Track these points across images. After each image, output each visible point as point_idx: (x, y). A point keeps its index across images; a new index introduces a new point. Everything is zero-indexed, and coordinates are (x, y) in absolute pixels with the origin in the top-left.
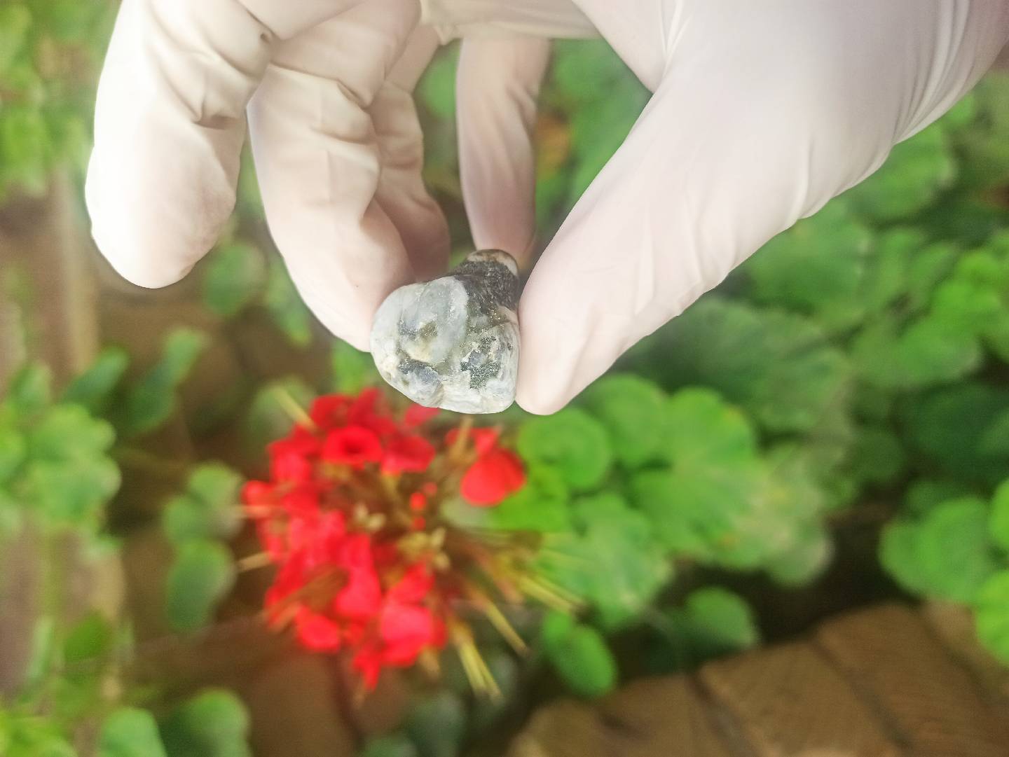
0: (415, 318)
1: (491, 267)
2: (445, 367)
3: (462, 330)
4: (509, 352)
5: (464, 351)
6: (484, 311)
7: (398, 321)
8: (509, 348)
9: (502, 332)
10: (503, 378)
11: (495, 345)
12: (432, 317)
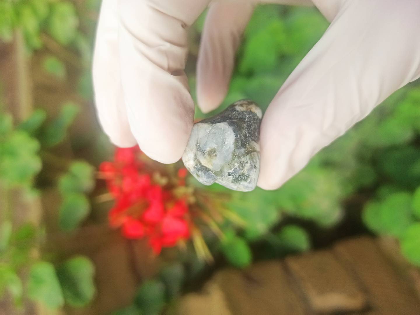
0: (206, 144)
1: (248, 115)
2: (220, 173)
3: (230, 156)
4: (254, 170)
5: (230, 167)
6: (243, 145)
7: (196, 143)
8: (255, 167)
9: (252, 158)
10: (250, 183)
11: (248, 166)
12: (214, 146)
